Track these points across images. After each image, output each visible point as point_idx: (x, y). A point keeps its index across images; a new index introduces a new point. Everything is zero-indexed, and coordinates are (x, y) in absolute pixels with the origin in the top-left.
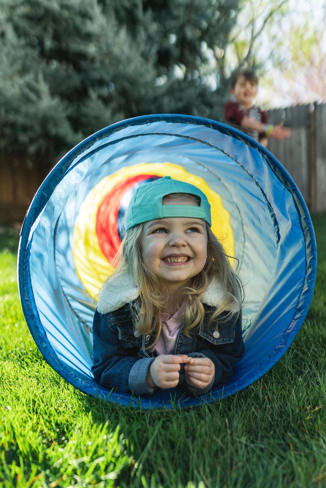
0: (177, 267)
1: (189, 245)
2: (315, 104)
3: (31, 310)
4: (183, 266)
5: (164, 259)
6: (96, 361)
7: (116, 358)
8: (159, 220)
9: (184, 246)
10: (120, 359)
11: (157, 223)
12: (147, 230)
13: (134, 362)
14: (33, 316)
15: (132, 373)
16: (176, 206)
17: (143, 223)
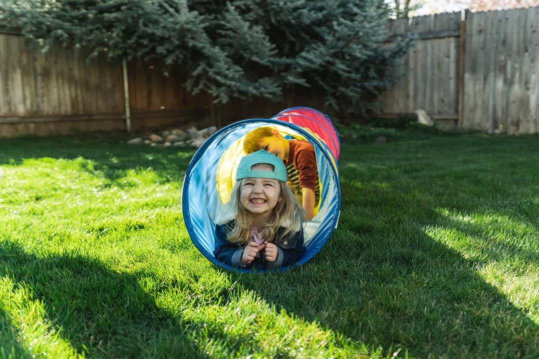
0: (257, 206)
1: (264, 192)
2: (467, 12)
3: (187, 213)
4: (261, 205)
5: (251, 200)
6: (216, 248)
7: (226, 248)
8: (248, 178)
9: (261, 193)
10: (229, 249)
11: (247, 180)
12: (243, 184)
13: (235, 251)
14: (187, 216)
15: (233, 256)
16: (259, 172)
17: (242, 179)
